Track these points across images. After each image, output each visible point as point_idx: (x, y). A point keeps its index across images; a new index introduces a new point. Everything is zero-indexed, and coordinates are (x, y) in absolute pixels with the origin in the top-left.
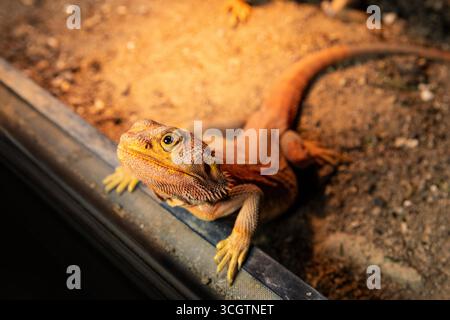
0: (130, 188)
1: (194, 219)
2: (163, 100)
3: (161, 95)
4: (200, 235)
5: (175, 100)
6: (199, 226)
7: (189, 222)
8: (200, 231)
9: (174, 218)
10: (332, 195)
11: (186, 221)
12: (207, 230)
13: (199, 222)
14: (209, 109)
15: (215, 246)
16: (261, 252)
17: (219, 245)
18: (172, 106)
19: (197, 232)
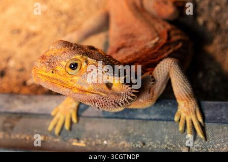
0: (74, 120)
1: (141, 111)
2: (24, 34)
3: (19, 31)
4: (155, 120)
5: (33, 28)
6: (149, 114)
7: (140, 116)
8: (153, 117)
9: (124, 120)
10: (205, 23)
11: (136, 117)
12: (158, 112)
13: (145, 111)
14: (64, 17)
15: (173, 120)
16: (209, 102)
17: (176, 119)
18: (35, 34)
19: (151, 120)
